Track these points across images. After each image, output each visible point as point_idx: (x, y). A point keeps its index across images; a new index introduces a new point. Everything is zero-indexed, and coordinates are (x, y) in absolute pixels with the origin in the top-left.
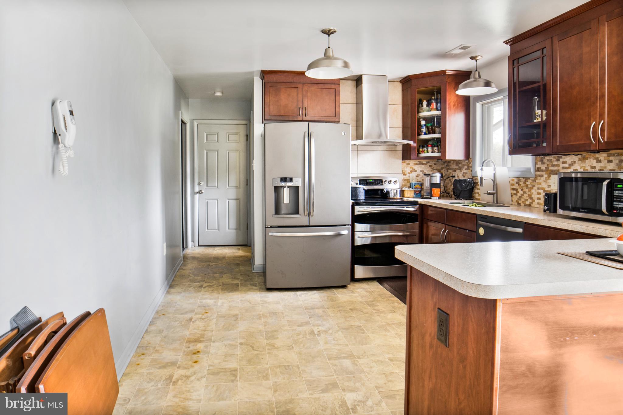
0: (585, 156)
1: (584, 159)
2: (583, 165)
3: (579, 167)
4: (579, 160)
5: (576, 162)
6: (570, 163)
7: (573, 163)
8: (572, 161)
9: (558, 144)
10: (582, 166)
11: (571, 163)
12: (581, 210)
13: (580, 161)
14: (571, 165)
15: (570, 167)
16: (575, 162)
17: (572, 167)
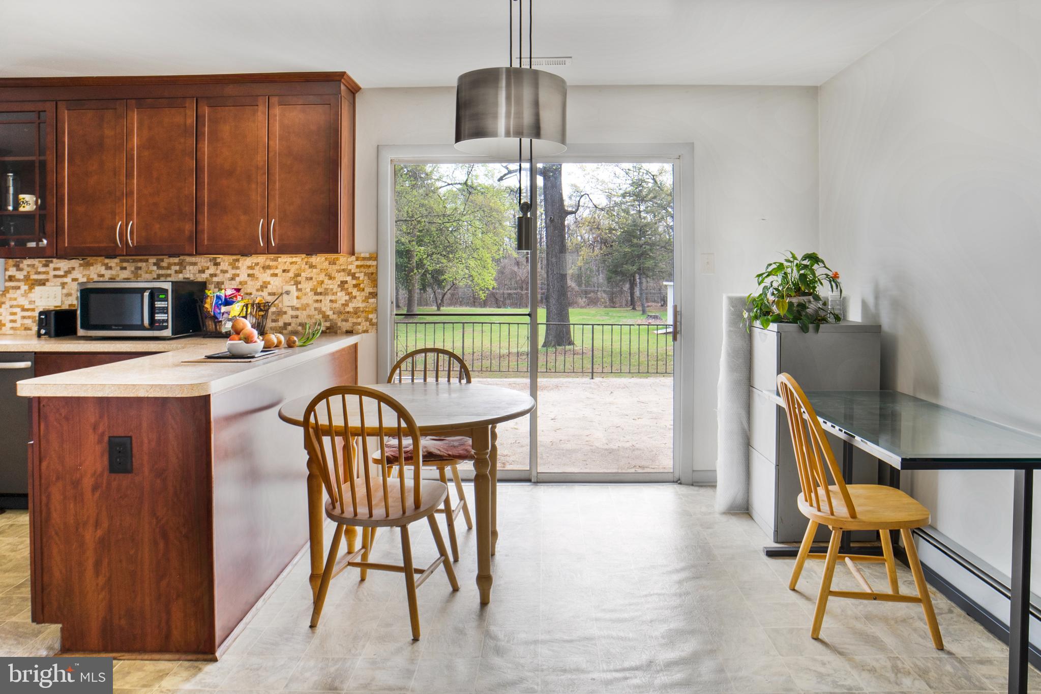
0: (89, 261)
1: (87, 265)
2: (87, 272)
3: (81, 275)
4: (80, 266)
5: (76, 269)
6: (65, 270)
7: (70, 269)
8: (70, 267)
9: (66, 245)
10: (84, 273)
11: (68, 270)
12: (114, 327)
13: (82, 268)
14: (68, 273)
15: (67, 275)
16: (73, 269)
17: (69, 275)
